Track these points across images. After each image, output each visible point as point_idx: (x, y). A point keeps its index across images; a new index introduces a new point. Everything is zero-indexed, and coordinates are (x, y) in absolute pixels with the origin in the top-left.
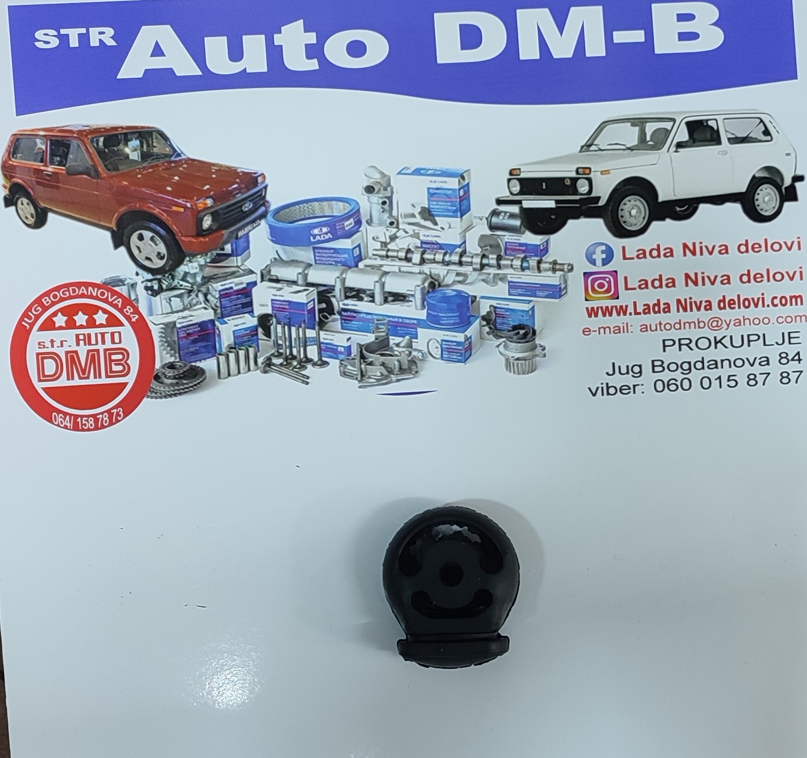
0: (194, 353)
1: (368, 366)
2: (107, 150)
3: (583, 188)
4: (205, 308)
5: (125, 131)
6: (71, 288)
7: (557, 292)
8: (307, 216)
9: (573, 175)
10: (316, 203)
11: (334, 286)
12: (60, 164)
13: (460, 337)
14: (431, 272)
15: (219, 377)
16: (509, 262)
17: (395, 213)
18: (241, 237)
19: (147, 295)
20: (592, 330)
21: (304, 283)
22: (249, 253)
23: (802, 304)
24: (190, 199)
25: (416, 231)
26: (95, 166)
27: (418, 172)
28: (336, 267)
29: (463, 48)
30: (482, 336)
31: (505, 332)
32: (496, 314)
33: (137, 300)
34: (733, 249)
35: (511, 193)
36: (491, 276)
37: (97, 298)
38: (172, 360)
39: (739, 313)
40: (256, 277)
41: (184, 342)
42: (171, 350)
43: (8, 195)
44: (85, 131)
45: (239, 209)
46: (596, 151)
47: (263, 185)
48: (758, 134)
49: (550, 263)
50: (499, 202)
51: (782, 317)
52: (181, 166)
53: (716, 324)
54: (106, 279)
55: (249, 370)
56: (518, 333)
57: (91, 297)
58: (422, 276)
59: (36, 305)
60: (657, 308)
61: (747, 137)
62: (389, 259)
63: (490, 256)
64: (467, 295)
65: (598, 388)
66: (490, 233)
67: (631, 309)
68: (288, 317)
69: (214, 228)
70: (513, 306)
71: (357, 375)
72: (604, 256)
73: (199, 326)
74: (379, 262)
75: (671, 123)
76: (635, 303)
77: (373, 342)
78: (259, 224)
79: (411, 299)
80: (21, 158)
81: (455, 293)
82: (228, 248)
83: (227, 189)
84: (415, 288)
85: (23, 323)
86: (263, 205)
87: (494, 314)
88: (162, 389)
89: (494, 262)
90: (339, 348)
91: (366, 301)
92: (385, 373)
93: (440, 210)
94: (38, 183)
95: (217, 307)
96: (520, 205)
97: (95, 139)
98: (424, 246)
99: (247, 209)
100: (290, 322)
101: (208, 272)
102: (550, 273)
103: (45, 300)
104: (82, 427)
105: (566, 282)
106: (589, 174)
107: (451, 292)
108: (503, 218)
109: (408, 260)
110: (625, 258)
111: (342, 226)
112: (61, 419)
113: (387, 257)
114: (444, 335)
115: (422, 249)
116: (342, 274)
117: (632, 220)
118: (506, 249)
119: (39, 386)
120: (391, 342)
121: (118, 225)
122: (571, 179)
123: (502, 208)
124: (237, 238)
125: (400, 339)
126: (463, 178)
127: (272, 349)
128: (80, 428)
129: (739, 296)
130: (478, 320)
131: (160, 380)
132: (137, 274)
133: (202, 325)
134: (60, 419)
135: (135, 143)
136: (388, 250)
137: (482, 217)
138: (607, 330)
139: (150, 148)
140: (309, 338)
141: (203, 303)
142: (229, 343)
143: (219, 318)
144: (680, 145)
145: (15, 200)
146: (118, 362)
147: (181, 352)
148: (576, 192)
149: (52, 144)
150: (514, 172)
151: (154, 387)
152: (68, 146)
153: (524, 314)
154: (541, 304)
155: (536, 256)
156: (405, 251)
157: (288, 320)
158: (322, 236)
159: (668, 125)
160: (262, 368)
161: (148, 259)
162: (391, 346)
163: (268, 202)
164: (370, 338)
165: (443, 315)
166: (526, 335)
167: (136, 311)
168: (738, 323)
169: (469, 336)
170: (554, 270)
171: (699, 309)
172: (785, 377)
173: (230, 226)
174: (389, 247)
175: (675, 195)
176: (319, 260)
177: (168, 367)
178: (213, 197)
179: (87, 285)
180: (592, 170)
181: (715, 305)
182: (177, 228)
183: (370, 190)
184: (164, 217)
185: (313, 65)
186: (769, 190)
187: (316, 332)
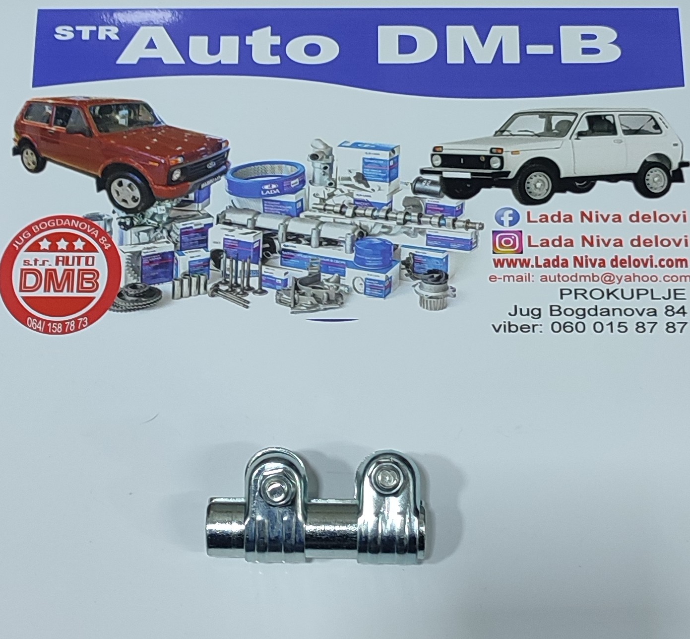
0: (154, 277)
1: (300, 296)
2: (101, 117)
3: (495, 164)
4: (167, 242)
5: (118, 103)
6: (57, 220)
7: (468, 245)
8: (260, 175)
9: (488, 153)
10: (269, 166)
11: (277, 231)
12: (62, 125)
13: (382, 277)
14: (360, 224)
15: (173, 297)
16: (428, 220)
17: (334, 176)
18: (204, 188)
19: (120, 229)
20: (497, 277)
21: (253, 228)
22: (209, 200)
23: (686, 266)
24: (165, 157)
25: (351, 191)
26: (90, 128)
27: (355, 145)
28: (281, 216)
29: (400, 53)
30: (401, 278)
31: (421, 275)
32: (414, 260)
33: (111, 232)
34: (625, 218)
35: (434, 166)
36: (412, 230)
37: (78, 229)
38: (135, 281)
39: (630, 271)
40: (213, 220)
41: (146, 268)
42: (135, 273)
43: (17, 147)
44: (85, 101)
45: (204, 167)
46: (508, 135)
47: (226, 149)
48: (650, 127)
49: (464, 222)
50: (423, 172)
51: (668, 276)
52: (160, 131)
53: (609, 278)
54: (87, 215)
55: (199, 293)
56: (433, 276)
57: (73, 228)
58: (354, 227)
59: (27, 231)
60: (556, 262)
61: (640, 129)
62: (326, 212)
63: (413, 214)
64: (390, 244)
65: (501, 326)
66: (413, 195)
67: (533, 262)
68: (236, 253)
69: (182, 180)
70: (429, 254)
71: (290, 302)
72: (511, 218)
73: (160, 256)
74: (317, 214)
75: (574, 117)
76: (537, 258)
77: (307, 277)
78: (220, 179)
79: (342, 244)
80: (32, 120)
81: (380, 242)
82: (192, 196)
83: (196, 150)
84: (346, 236)
85: (14, 245)
86: (225, 164)
87: (412, 260)
88: (123, 304)
89: (416, 219)
90: (277, 281)
91: (304, 244)
92: (315, 302)
93: (372, 176)
94: (42, 139)
95: (177, 241)
96: (440, 175)
97: (92, 108)
98: (357, 203)
99: (210, 167)
100: (237, 257)
101: (173, 213)
102: (463, 230)
103: (35, 228)
104: (51, 331)
105: (476, 237)
106: (502, 153)
107: (377, 240)
108: (426, 185)
109: (342, 213)
110: (529, 221)
111: (288, 184)
112: (35, 323)
113: (325, 210)
114: (368, 275)
115: (354, 206)
116: (285, 222)
117: (537, 191)
118: (426, 209)
119: (19, 295)
120: (322, 278)
121: (103, 173)
122: (486, 156)
123: (425, 177)
124: (200, 188)
125: (330, 276)
126: (394, 152)
127: (221, 277)
128: (50, 331)
129: (629, 257)
130: (399, 264)
131: (123, 297)
132: (114, 212)
133: (163, 255)
134: (33, 323)
135: (125, 112)
136: (326, 205)
137: (408, 182)
138: (511, 278)
139: (137, 117)
140: (252, 271)
141: (166, 237)
142: (184, 271)
143: (178, 250)
144: (581, 134)
145: (21, 150)
146: (88, 280)
147: (143, 276)
148: (489, 167)
149: (57, 109)
150: (437, 149)
151: (117, 302)
152: (70, 112)
153: (438, 262)
154: (455, 255)
155: (453, 216)
156: (340, 206)
157: (236, 256)
158: (271, 191)
159: (571, 118)
160: (210, 294)
161: (125, 201)
162: (321, 280)
163: (228, 162)
164: (305, 273)
165: (369, 258)
166: (439, 278)
167: (110, 241)
168: (629, 279)
169: (389, 276)
170: (467, 228)
171: (593, 265)
172: (670, 327)
173: (196, 180)
174: (327, 202)
175: (575, 173)
176: (267, 210)
177: (131, 287)
178: (184, 156)
179: (71, 218)
180: (504, 150)
181: (608, 263)
182: (151, 178)
183: (314, 157)
184: (142, 169)
185: (277, 60)
186: (658, 173)
187: (259, 267)
